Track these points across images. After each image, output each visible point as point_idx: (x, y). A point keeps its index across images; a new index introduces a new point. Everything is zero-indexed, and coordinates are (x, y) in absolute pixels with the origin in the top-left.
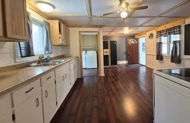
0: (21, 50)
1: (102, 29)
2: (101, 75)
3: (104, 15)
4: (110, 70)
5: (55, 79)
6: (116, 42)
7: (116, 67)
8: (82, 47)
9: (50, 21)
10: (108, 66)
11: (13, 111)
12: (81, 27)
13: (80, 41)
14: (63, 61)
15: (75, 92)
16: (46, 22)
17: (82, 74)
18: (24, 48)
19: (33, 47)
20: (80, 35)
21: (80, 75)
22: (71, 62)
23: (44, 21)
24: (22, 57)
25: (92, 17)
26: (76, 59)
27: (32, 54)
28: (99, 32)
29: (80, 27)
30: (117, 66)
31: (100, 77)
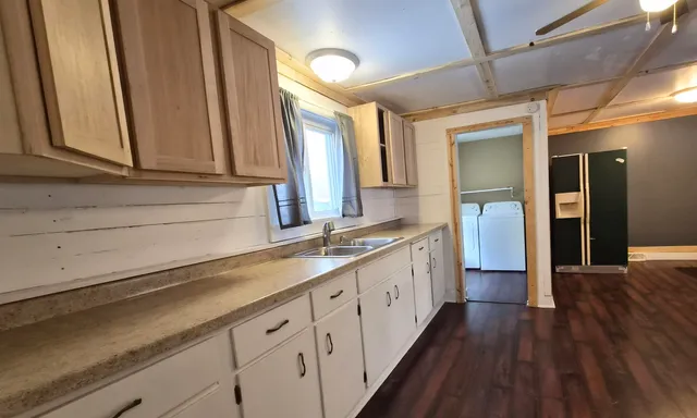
0: (278, 207)
1: (543, 103)
2: (536, 301)
3: (540, 32)
4: (587, 287)
5: (359, 299)
6: (622, 153)
7: (621, 275)
8: (458, 189)
9: (353, 112)
10: (575, 269)
11: (237, 378)
12: (455, 112)
13: (451, 165)
14: (390, 240)
15: (432, 353)
16: (340, 115)
17: (460, 290)
18: (285, 203)
19: (304, 198)
20: (452, 144)
21: (454, 292)
22: (415, 247)
23: (335, 113)
24: (283, 227)
25: (489, 58)
26: (440, 235)
27: (303, 218)
28: (527, 121)
29: (453, 111)
30: (626, 270)
31: (534, 310)
